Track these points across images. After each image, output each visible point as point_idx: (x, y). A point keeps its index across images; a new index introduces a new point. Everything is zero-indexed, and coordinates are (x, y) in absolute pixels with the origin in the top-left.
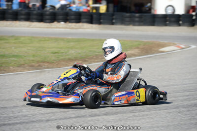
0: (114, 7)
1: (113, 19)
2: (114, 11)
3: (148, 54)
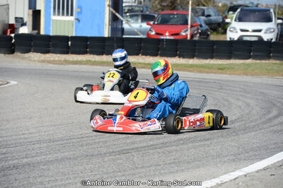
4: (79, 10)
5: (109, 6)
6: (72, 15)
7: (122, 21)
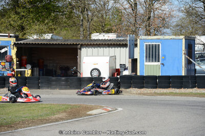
1: (39, 83)
2: (39, 75)
3: (76, 118)
4: (163, 58)
5: (185, 54)
6: (159, 61)
7: (195, 64)
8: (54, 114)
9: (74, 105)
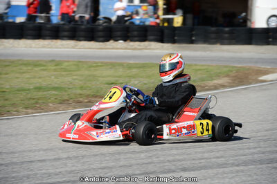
0: (194, 18)
1: (192, 35)
2: (194, 25)
3: (243, 85)
8: (212, 80)
9: (240, 67)
